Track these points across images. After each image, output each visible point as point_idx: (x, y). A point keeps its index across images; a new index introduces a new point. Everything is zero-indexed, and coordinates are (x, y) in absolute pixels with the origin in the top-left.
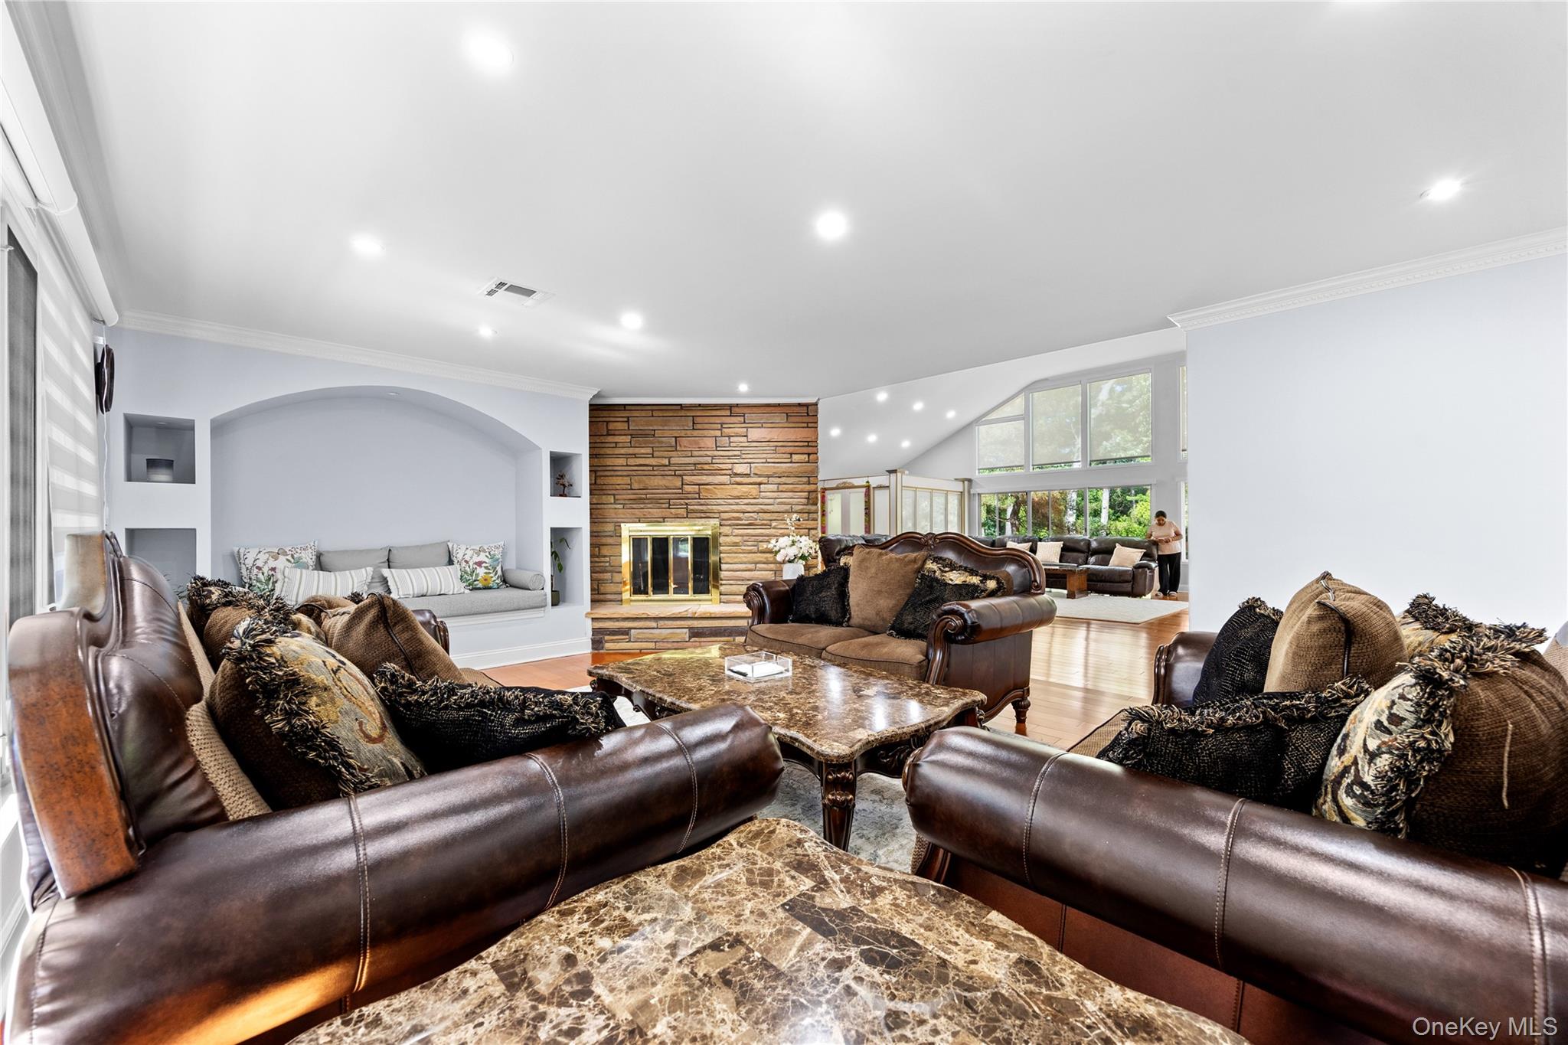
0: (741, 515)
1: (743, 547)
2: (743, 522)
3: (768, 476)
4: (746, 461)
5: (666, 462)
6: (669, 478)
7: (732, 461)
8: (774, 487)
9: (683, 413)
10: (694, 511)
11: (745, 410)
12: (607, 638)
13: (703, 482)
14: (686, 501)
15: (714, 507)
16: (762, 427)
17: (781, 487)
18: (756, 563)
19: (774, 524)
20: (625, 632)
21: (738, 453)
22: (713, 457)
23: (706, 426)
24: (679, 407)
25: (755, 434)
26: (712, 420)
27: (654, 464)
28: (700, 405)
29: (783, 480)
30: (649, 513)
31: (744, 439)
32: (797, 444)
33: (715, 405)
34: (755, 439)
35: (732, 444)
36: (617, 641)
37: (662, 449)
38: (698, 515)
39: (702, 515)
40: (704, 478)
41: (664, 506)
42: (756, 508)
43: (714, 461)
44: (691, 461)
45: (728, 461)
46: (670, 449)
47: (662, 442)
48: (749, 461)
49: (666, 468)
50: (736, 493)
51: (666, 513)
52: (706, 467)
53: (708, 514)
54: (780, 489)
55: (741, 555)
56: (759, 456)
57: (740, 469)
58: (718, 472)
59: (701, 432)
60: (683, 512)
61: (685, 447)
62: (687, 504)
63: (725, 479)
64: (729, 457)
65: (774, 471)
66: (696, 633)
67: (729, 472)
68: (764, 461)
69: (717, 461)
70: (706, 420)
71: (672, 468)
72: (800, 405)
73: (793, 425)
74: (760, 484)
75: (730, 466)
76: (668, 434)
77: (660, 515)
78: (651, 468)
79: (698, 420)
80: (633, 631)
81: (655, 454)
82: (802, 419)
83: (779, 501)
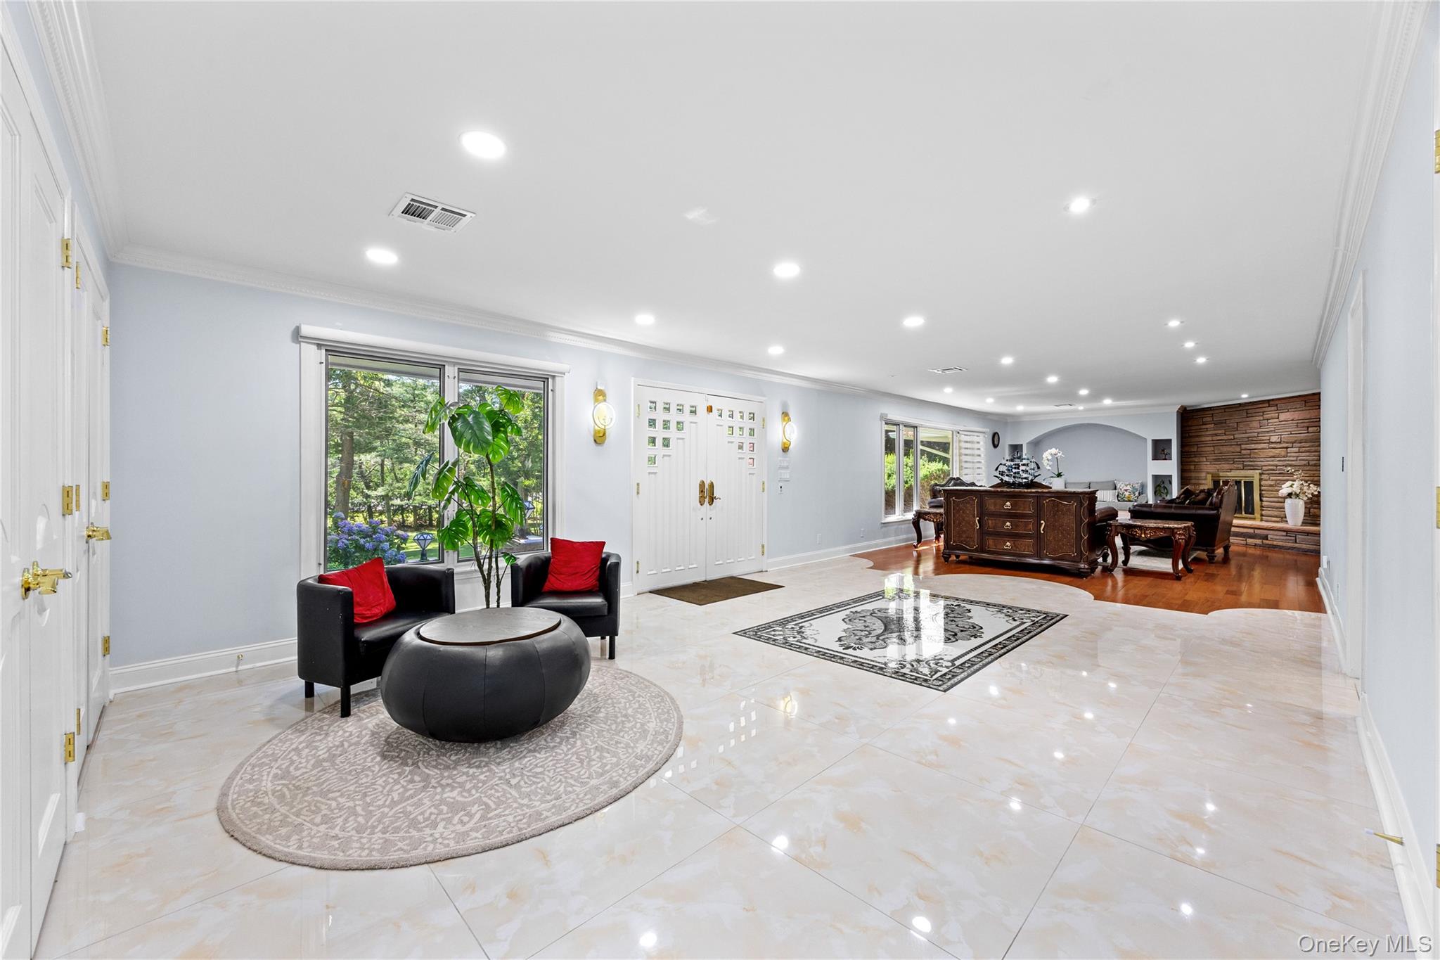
0: (1275, 468)
2: (1276, 472)
3: (1292, 443)
4: (1278, 434)
5: (1232, 437)
6: (1233, 446)
7: (1269, 434)
8: (1295, 450)
9: (1241, 408)
11: (1278, 402)
15: (1259, 463)
16: (1288, 411)
17: (1301, 450)
21: (1273, 429)
22: (1258, 433)
23: (1254, 415)
25: (1284, 416)
26: (1258, 410)
27: (1226, 439)
29: (1303, 445)
31: (1277, 420)
34: (1283, 420)
35: (1269, 424)
37: (1230, 430)
39: (1252, 468)
40: (1253, 445)
41: (1231, 463)
42: (1285, 463)
43: (1259, 435)
44: (1245, 436)
45: (1267, 435)
46: (1234, 430)
48: (1280, 433)
49: (1232, 441)
50: (1271, 454)
51: (1232, 467)
52: (1255, 439)
53: (1255, 468)
54: (1299, 451)
56: (1287, 430)
57: (1274, 439)
58: (1261, 441)
59: (1251, 418)
61: (1242, 428)
62: (1243, 461)
63: (1266, 446)
64: (1268, 432)
65: (1299, 438)
67: (1268, 441)
68: (1289, 433)
69: (1261, 435)
71: (1235, 441)
73: (1306, 408)
74: (1287, 448)
75: (1268, 438)
76: (1233, 421)
77: (1229, 468)
78: (1224, 441)
81: (1226, 433)
82: (1310, 404)
83: (1299, 458)
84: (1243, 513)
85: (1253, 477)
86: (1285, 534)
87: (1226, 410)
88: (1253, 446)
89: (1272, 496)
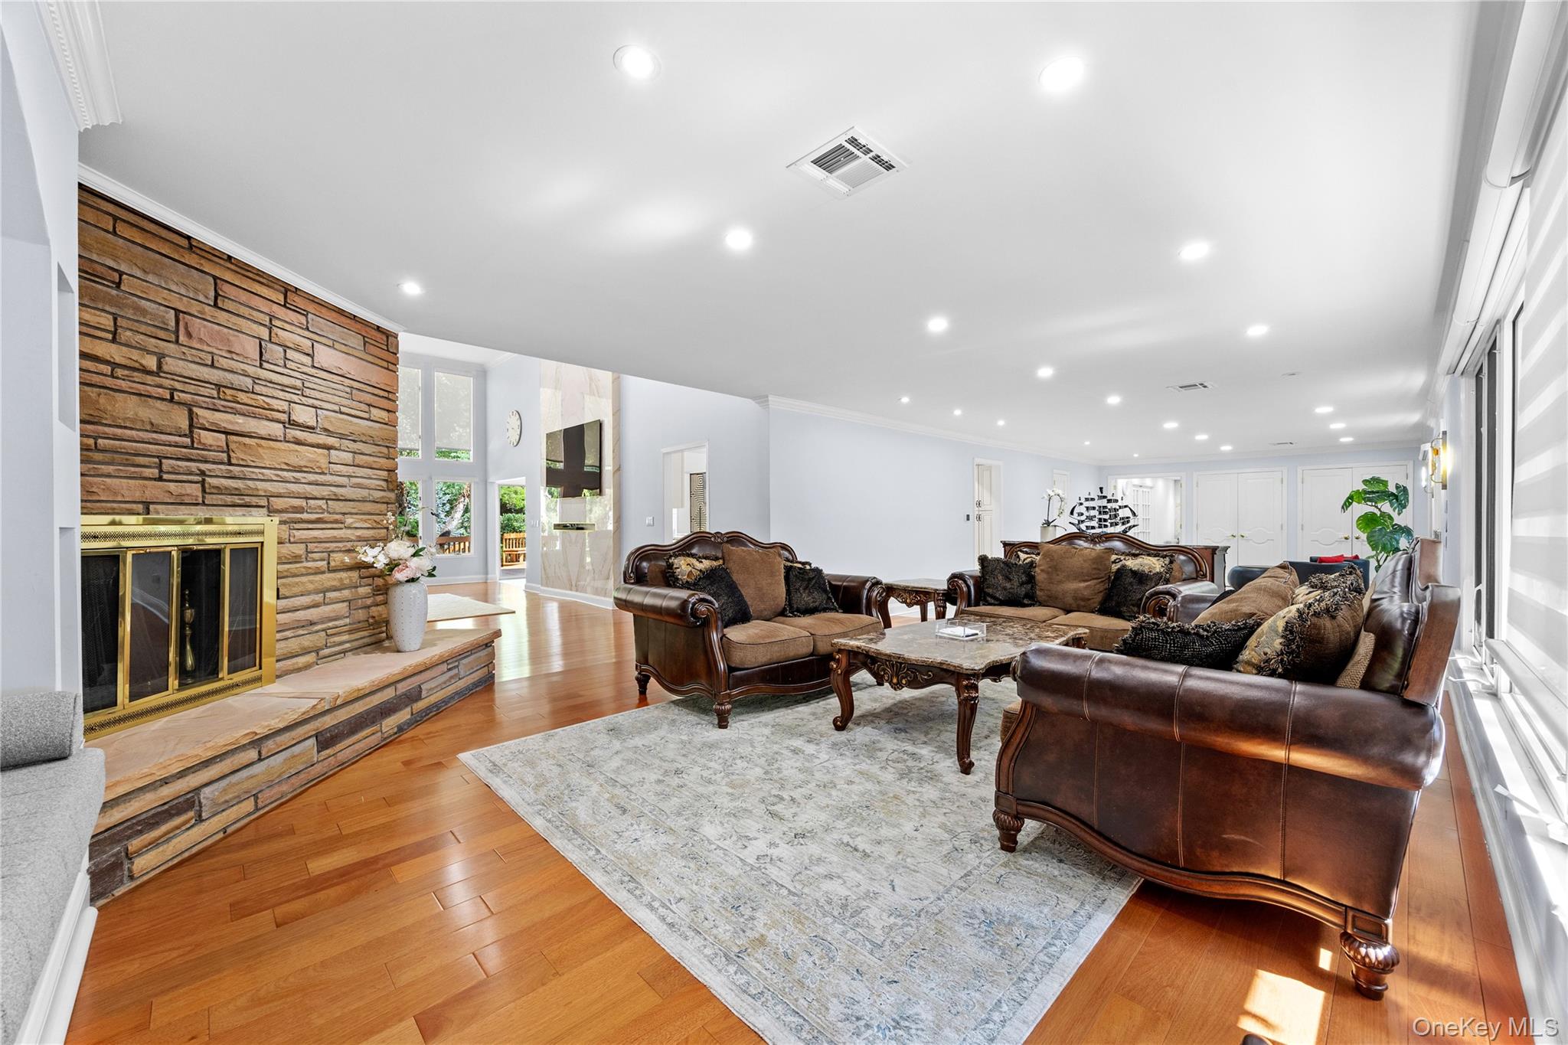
0: (302, 503)
1: (310, 564)
2: (305, 516)
3: (342, 437)
4: (311, 401)
5: (151, 363)
6: (158, 404)
7: (288, 396)
8: (347, 457)
9: (192, 259)
10: (219, 491)
11: (311, 308)
12: (134, 844)
13: (237, 428)
14: (203, 466)
15: (260, 485)
16: (333, 347)
17: (360, 459)
18: (324, 591)
19: (349, 520)
20: (188, 803)
21: (299, 383)
22: (256, 379)
23: (243, 310)
24: (184, 243)
25: (326, 356)
26: (257, 302)
27: (118, 360)
28: (230, 258)
29: (359, 446)
30: (108, 489)
31: (307, 360)
32: (377, 391)
33: (260, 273)
34: (325, 366)
35: (289, 364)
36: (167, 838)
37: (143, 328)
38: (229, 499)
39: (237, 500)
40: (240, 420)
41: (147, 472)
42: (325, 491)
43: (257, 389)
44: (214, 375)
45: (281, 394)
46: (161, 334)
47: (144, 312)
48: (317, 403)
49: (149, 379)
50: (294, 461)
51: (154, 490)
52: (242, 397)
53: (247, 499)
54: (357, 462)
55: (304, 579)
56: (329, 398)
57: (303, 415)
58: (263, 412)
59: (234, 319)
60: (195, 490)
61: (201, 340)
62: (203, 473)
63: (277, 429)
64: (284, 388)
65: (352, 429)
66: (326, 740)
67: (284, 417)
68: (336, 408)
69: (264, 390)
70: (244, 297)
71: (167, 383)
72: (378, 328)
73: (370, 358)
74: (329, 448)
75: (284, 406)
76: (161, 296)
77: (138, 496)
78: (107, 369)
79: (226, 289)
80: (207, 791)
81: (125, 335)
82: (372, 350)
83: (354, 480)
84: (173, 682)
85: (262, 533)
86: (444, 667)
87: (121, 228)
88: (241, 423)
89: (296, 590)
